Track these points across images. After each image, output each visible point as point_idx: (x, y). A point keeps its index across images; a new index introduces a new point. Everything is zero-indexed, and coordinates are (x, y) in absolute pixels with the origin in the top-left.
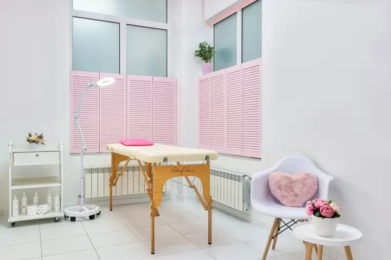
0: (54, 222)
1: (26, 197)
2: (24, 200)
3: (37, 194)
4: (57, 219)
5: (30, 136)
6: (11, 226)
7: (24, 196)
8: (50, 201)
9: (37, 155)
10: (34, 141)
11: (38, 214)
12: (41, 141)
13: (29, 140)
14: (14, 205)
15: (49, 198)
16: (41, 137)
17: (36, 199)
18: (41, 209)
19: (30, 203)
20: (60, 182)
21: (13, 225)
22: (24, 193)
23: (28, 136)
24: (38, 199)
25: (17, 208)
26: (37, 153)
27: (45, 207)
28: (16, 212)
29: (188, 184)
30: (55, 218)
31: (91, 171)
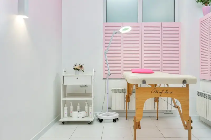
0: (87, 124)
1: (73, 105)
2: (72, 107)
3: (80, 104)
4: (89, 122)
5: (75, 65)
6: (62, 123)
7: (72, 105)
8: (86, 109)
9: (77, 78)
10: (77, 70)
11: (78, 117)
12: (82, 69)
13: (74, 69)
14: (65, 110)
15: (86, 107)
16: (81, 67)
17: (78, 107)
18: (81, 114)
19: (75, 109)
20: (91, 97)
21: (63, 123)
22: (72, 103)
23: (74, 66)
24: (80, 108)
25: (67, 112)
26: (78, 77)
27: (83, 114)
28: (66, 115)
29: (173, 105)
30: (88, 122)
31: (115, 91)
